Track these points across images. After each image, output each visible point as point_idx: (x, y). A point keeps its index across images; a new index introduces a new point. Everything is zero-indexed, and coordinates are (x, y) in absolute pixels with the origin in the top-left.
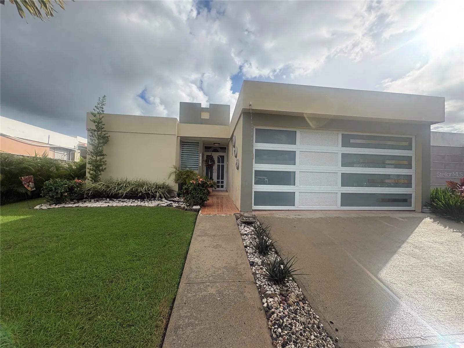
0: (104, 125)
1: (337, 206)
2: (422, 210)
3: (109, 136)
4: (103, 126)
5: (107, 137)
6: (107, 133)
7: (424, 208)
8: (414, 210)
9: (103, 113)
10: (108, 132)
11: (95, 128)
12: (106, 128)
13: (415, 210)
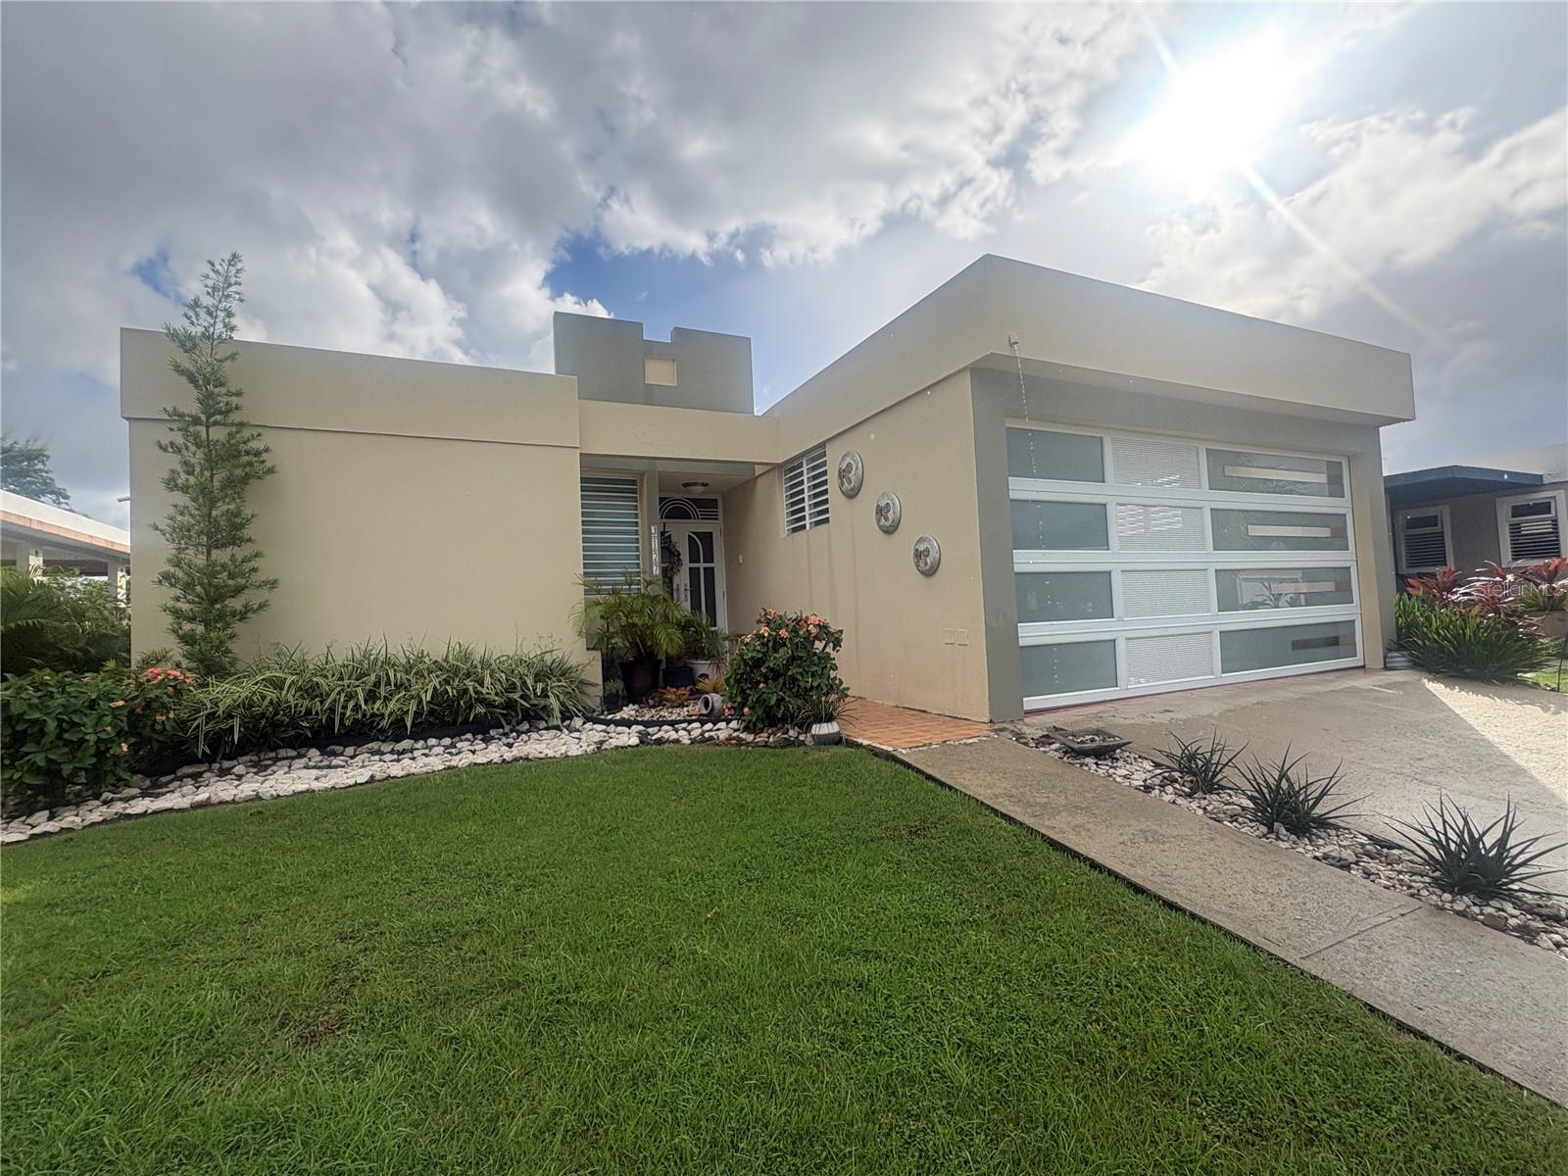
0: (238, 394)
1: (1213, 674)
2: (1385, 663)
3: (266, 450)
4: (235, 401)
5: (258, 454)
6: (259, 435)
7: (1392, 657)
8: (1363, 664)
9: (231, 338)
10: (260, 430)
11: (193, 408)
12: (251, 411)
13: (1364, 667)
